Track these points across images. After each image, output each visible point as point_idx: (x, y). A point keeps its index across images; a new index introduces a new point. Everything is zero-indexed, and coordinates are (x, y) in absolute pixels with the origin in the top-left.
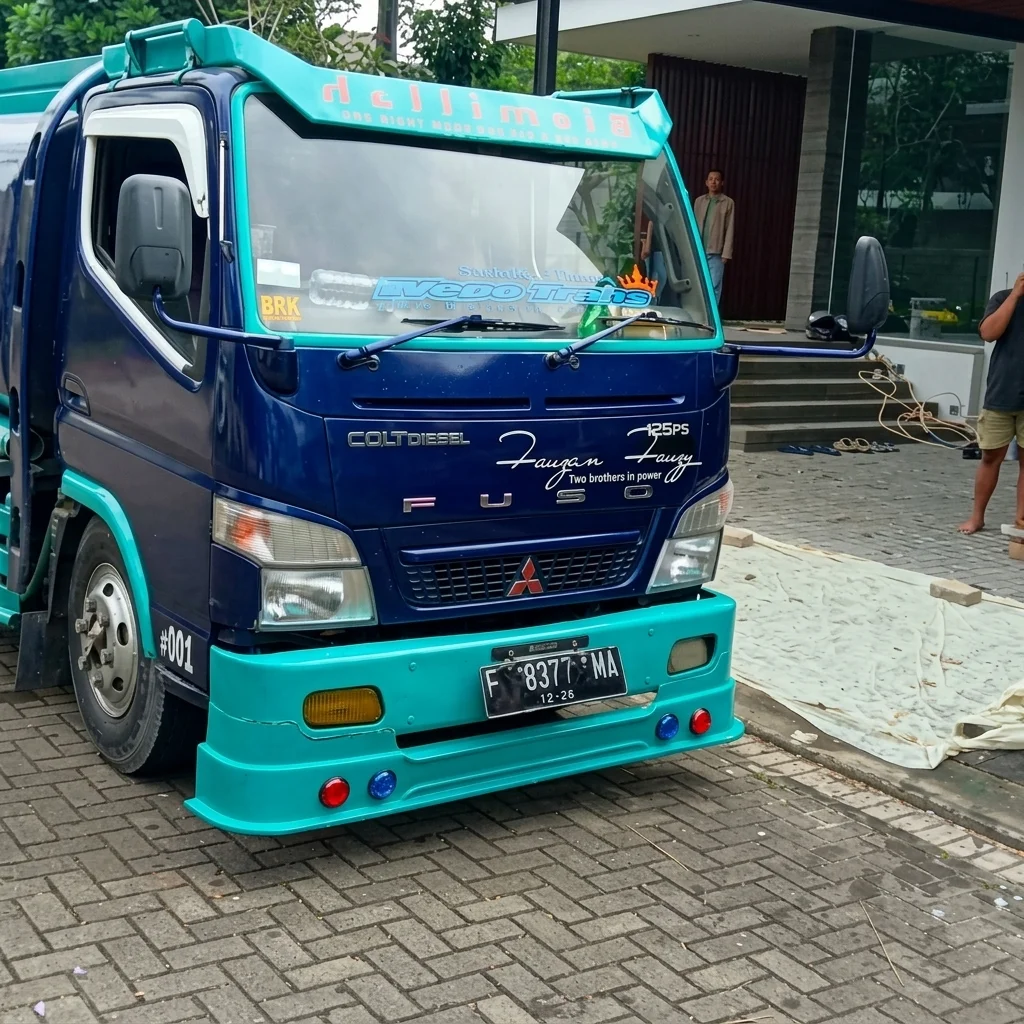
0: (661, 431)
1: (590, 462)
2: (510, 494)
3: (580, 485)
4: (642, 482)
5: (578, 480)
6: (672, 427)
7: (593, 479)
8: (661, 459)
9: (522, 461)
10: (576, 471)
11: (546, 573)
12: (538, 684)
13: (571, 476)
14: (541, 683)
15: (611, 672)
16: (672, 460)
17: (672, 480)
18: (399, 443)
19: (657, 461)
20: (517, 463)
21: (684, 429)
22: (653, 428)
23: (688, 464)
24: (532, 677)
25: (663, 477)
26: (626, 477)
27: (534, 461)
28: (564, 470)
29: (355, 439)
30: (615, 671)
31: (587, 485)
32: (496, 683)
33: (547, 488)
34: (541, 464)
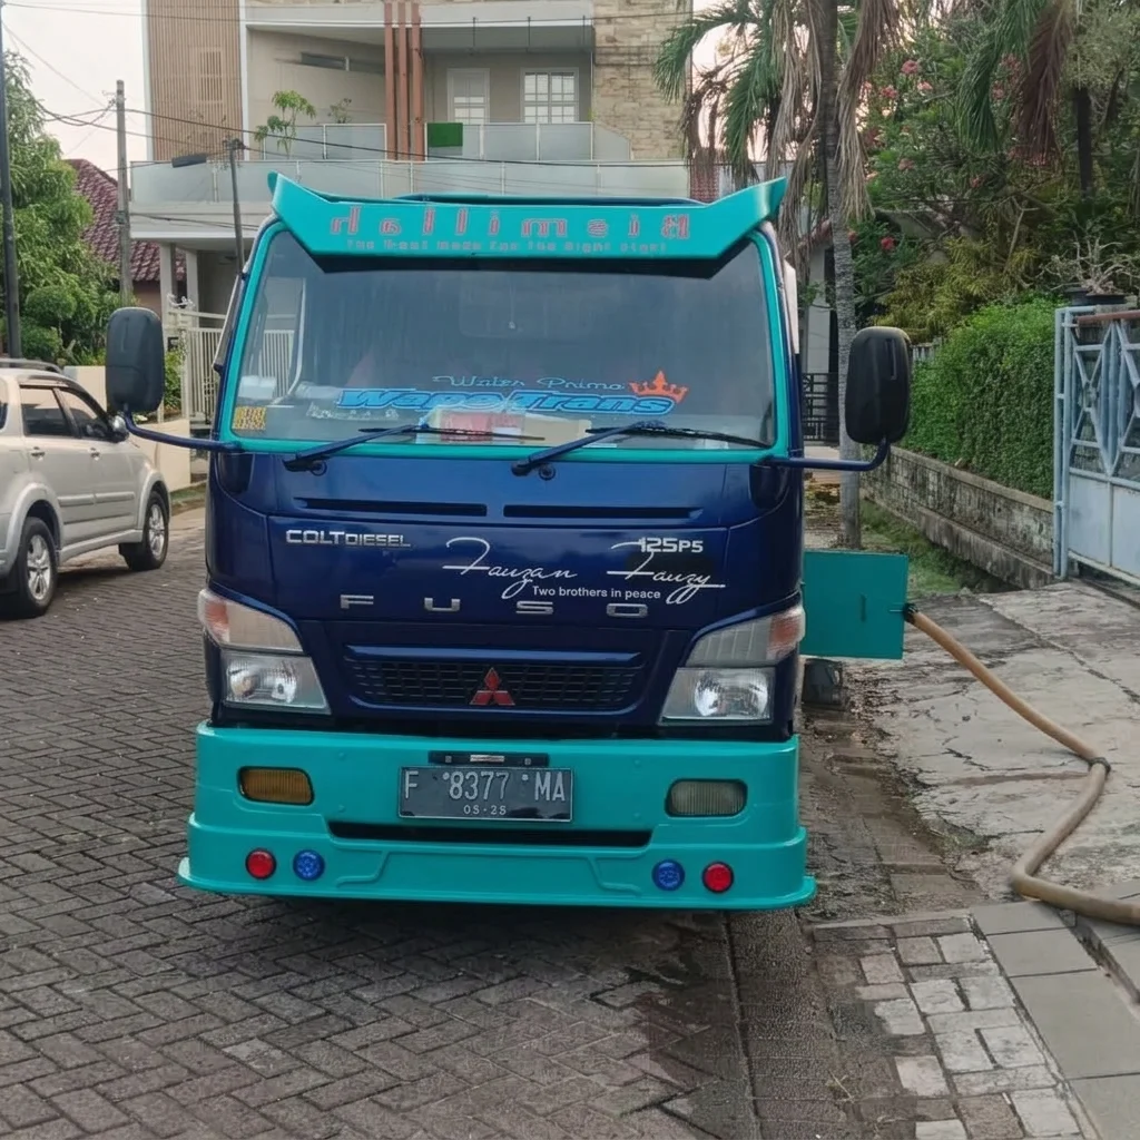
0: (662, 547)
1: (558, 574)
2: (458, 601)
3: (547, 598)
4: (632, 600)
5: (543, 592)
6: (677, 543)
7: (562, 592)
8: (661, 577)
9: (472, 567)
10: (543, 584)
11: (516, 686)
12: (463, 793)
13: (536, 588)
14: (467, 793)
15: (556, 796)
16: (677, 579)
17: (678, 601)
18: (336, 542)
19: (654, 578)
20: (467, 568)
21: (697, 546)
22: (648, 542)
23: (703, 586)
24: (459, 785)
25: (664, 597)
26: (609, 593)
27: (487, 568)
28: (525, 581)
29: (293, 536)
30: (562, 795)
31: (556, 599)
32: (415, 785)
33: (503, 597)
34: (497, 572)
